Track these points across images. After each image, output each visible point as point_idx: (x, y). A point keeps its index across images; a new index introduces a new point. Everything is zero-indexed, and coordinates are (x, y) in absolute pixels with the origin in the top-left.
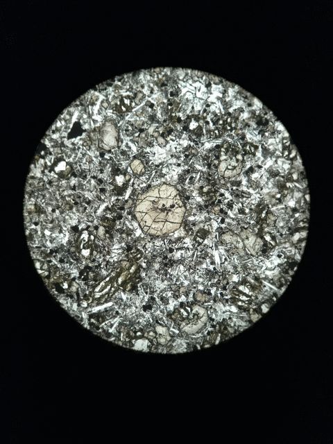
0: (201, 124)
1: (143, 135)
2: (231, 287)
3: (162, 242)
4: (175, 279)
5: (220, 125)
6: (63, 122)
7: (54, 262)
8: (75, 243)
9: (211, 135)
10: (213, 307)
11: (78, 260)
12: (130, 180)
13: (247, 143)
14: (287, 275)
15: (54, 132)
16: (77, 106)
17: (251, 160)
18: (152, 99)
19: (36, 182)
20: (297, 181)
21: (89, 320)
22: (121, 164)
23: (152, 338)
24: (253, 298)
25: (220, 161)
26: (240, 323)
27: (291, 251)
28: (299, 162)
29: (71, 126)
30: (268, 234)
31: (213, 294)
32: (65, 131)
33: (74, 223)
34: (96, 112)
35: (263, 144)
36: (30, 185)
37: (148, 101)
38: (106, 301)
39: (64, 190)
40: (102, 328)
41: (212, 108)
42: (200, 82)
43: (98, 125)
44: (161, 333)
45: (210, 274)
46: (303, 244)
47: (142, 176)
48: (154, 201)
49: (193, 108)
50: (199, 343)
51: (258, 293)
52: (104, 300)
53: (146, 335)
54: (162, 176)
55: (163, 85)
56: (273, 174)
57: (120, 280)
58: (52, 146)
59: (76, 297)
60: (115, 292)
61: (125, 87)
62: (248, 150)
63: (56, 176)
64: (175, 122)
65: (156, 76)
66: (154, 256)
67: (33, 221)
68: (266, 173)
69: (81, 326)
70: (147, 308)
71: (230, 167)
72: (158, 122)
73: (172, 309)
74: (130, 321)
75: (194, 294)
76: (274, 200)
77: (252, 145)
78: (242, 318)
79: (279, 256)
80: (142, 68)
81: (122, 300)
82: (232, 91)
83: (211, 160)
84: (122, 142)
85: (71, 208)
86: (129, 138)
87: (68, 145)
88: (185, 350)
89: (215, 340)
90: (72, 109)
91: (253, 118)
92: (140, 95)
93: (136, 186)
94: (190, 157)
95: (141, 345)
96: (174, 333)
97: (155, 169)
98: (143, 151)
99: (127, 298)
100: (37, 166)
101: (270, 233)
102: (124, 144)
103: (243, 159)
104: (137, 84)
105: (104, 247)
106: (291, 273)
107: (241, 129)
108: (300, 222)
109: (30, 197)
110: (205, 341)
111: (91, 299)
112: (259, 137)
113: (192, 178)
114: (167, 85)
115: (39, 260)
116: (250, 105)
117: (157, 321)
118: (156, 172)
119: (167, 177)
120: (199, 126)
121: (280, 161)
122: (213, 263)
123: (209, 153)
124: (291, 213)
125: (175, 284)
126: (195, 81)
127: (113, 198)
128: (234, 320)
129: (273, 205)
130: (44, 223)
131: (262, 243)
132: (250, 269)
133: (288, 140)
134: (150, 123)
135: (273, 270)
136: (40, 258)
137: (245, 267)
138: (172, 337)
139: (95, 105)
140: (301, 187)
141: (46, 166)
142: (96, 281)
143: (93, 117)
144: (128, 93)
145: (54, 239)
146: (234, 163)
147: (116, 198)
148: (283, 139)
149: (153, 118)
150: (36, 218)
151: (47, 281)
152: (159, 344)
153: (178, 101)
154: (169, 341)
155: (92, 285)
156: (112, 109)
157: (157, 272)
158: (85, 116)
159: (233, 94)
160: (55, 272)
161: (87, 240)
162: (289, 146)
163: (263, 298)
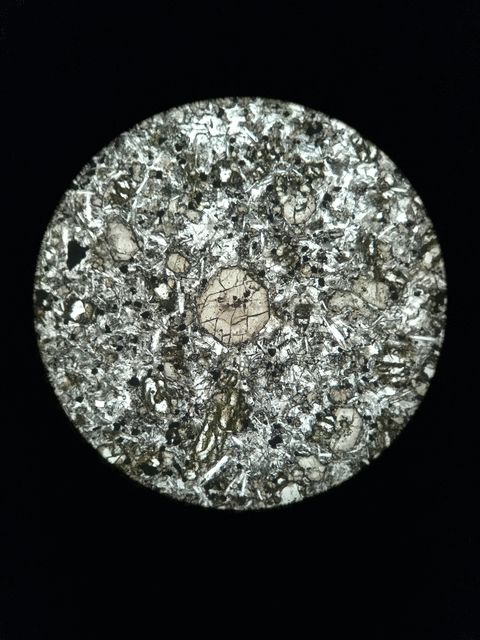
0: (235, 169)
1: (166, 219)
2: (373, 363)
3: (255, 347)
4: (294, 388)
5: (260, 158)
6: (53, 251)
7: (126, 437)
8: (143, 401)
9: (254, 177)
10: (362, 401)
11: (156, 421)
12: (175, 285)
13: (307, 165)
14: (438, 314)
15: (47, 269)
16: (61, 220)
17: (322, 185)
18: (156, 165)
19: (54, 345)
20: (395, 185)
21: (207, 493)
22: (155, 269)
23: (300, 478)
24: (408, 365)
25: (282, 206)
26: (406, 406)
27: (429, 280)
28: (385, 160)
29: (66, 250)
30: (389, 273)
31: (354, 384)
32: (62, 261)
33: (128, 375)
34: (89, 217)
35: (328, 158)
36: (49, 352)
37: (151, 171)
38: (218, 458)
39: (96, 339)
40: (229, 495)
41: (240, 141)
42: (208, 114)
43: (101, 233)
44: (309, 466)
45: (337, 360)
46: (441, 264)
47: (188, 272)
48: (219, 298)
49: (214, 152)
50: (365, 457)
51: (412, 355)
52: (214, 458)
53: (290, 478)
54: (215, 260)
55: (161, 140)
56: (359, 190)
57: (223, 422)
58: (54, 288)
59: (176, 471)
60: (223, 441)
61: (113, 167)
62: (311, 174)
63: (77, 325)
64: (198, 182)
65: (146, 134)
66: (253, 369)
67: (74, 397)
68: (350, 194)
69: (199, 508)
70: (275, 442)
71: (299, 208)
72: (177, 192)
73: (309, 428)
74: (261, 470)
75: (329, 396)
76: (376, 224)
77: (313, 165)
78: (406, 398)
79: (417, 294)
80: (123, 132)
81: (238, 446)
82: (255, 107)
83: (269, 208)
84: (142, 241)
85: (116, 358)
86: (148, 232)
87: (73, 277)
88: (351, 474)
89: (384, 443)
90: (57, 228)
91: (300, 129)
92: (137, 169)
93: (187, 290)
94: (240, 219)
95: (290, 494)
96: (326, 458)
97: (201, 256)
98: (175, 240)
99: (244, 441)
100: (46, 322)
101: (391, 270)
102: (146, 242)
103: (312, 190)
104: (127, 155)
105: (182, 388)
106: (443, 309)
107: (290, 151)
108: (424, 235)
109: (55, 369)
110: (371, 450)
111: (197, 465)
112: (319, 151)
113: (255, 245)
114: (166, 139)
115: (105, 445)
116: (287, 114)
117: (296, 453)
118: (205, 259)
119: (222, 258)
120: (233, 172)
121: (360, 169)
122: (334, 343)
123: (262, 202)
124: (406, 231)
125: (298, 393)
126: (201, 117)
127: (165, 319)
128: (397, 404)
129: (378, 231)
130: (90, 394)
131: (387, 288)
132: (387, 329)
133: (358, 136)
134: (167, 198)
135: (418, 315)
136: (106, 442)
137: (379, 330)
138: (326, 464)
139: (85, 208)
140: (404, 191)
141: (57, 319)
142: (192, 438)
143: (90, 226)
144: (120, 173)
145: (113, 408)
146: (302, 200)
147: (168, 317)
148: (351, 138)
149: (168, 191)
150: (76, 393)
151: (127, 467)
152: (312, 482)
153: (191, 153)
154: (324, 472)
155: (189, 445)
156: (109, 202)
157: (266, 389)
158: (78, 229)
159: (259, 109)
160: (134, 451)
161: (156, 391)
162: (363, 143)
163: (421, 359)
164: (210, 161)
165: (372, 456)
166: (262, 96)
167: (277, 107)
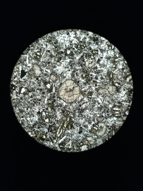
0: (72, 51)
1: (51, 64)
2: (110, 110)
3: (75, 104)
4: (87, 116)
5: (79, 47)
6: (17, 72)
7: (36, 129)
8: (41, 118)
9: (77, 53)
10: (106, 121)
11: (45, 125)
12: (52, 84)
13: (93, 50)
14: (130, 96)
15: (14, 78)
16: (19, 64)
17: (97, 56)
18: (48, 48)
19: (16, 101)
20: (119, 57)
21: (59, 147)
22: (46, 79)
23: (87, 143)
24: (121, 111)
25: (85, 62)
26: (119, 123)
27: (128, 86)
28: (116, 50)
29: (20, 72)
31: (104, 116)
32: (19, 76)
33: (37, 110)
34: (28, 63)
35: (99, 48)
36: (14, 103)
37: (47, 50)
38: (63, 136)
39: (28, 99)
40: (66, 148)
41: (73, 42)
42: (64, 34)
43: (31, 68)
44: (90, 140)
45: (100, 108)
46: (132, 81)
47: (57, 81)
48: (65, 89)
49: (66, 45)
50: (107, 138)
51: (122, 108)
52: (62, 136)
53: (84, 143)
54: (65, 77)
55: (50, 41)
56: (108, 58)
57: (65, 126)
58: (16, 84)
59: (50, 140)
60: (65, 131)
61: (35, 48)
62: (94, 53)
63: (23, 95)
64: (61, 54)
65: (46, 39)
66: (74, 110)
67: (21, 116)
68: (105, 59)
69: (57, 151)
70: (80, 132)
71: (90, 63)
72: (54, 57)
73: (90, 129)
74: (76, 141)
75: (97, 119)
76: (113, 69)
77: (95, 50)
78: (120, 121)
79: (124, 90)
80: (39, 38)
81: (69, 133)
82: (78, 32)
83: (81, 62)
84: (43, 71)
85: (34, 105)
86: (45, 68)
87: (22, 81)
88: (102, 143)
89: (113, 134)
90: (18, 66)
91: (91, 39)
92: (43, 49)
93: (56, 86)
94: (72, 65)
95: (84, 148)
96: (95, 138)
97: (61, 76)
98: (53, 71)
99: (71, 132)
100: (13, 94)
101: (117, 82)
103: (94, 57)
104: (40, 45)
105: (53, 115)
106: (132, 95)
107: (88, 46)
108: (127, 73)
109: (16, 108)
110: (109, 136)
111: (57, 138)
112: (97, 46)
113: (77, 73)
114: (51, 41)
116: (88, 35)
118: (62, 77)
119: (67, 77)
121: (109, 52)
122: (99, 104)
123: (79, 61)
124: (122, 71)
125: (88, 118)
126: (62, 34)
127: (49, 94)
128: (117, 123)
129: (114, 71)
130: (26, 116)
131: (115, 88)
132: (115, 100)
133: (109, 42)
134: (51, 58)
135: (124, 96)
136: (30, 130)
137: (112, 100)
138: (95, 140)
139: (26, 60)
140: (122, 59)
141: (17, 93)
142: (56, 130)
143: (28, 66)
144: (37, 50)
146: (91, 61)
148: (107, 43)
149: (51, 56)
150: (22, 115)
151: (36, 138)
152: (91, 145)
153: (59, 45)
154: (94, 142)
155: (55, 132)
156: (34, 59)
157: (78, 116)
158: (24, 66)
159: (79, 33)
160: (38, 133)
161: (45, 115)
162: (110, 44)
163: (125, 109)
164: (64, 48)
165: (109, 138)
166: (81, 29)
167: (85, 32)
